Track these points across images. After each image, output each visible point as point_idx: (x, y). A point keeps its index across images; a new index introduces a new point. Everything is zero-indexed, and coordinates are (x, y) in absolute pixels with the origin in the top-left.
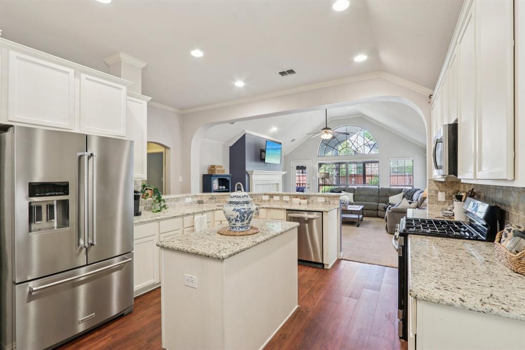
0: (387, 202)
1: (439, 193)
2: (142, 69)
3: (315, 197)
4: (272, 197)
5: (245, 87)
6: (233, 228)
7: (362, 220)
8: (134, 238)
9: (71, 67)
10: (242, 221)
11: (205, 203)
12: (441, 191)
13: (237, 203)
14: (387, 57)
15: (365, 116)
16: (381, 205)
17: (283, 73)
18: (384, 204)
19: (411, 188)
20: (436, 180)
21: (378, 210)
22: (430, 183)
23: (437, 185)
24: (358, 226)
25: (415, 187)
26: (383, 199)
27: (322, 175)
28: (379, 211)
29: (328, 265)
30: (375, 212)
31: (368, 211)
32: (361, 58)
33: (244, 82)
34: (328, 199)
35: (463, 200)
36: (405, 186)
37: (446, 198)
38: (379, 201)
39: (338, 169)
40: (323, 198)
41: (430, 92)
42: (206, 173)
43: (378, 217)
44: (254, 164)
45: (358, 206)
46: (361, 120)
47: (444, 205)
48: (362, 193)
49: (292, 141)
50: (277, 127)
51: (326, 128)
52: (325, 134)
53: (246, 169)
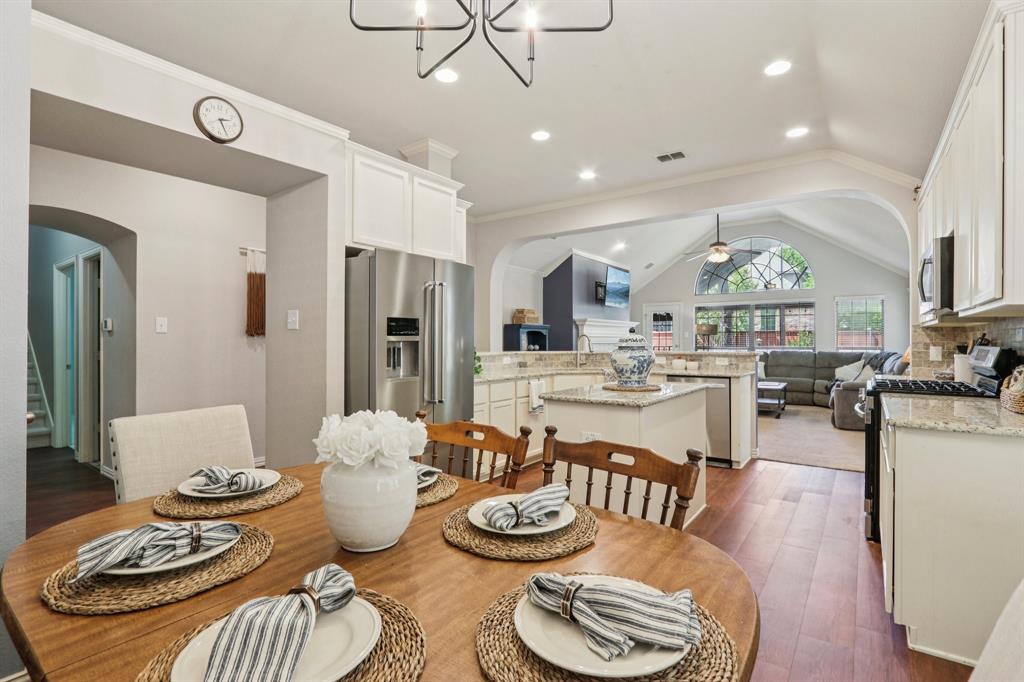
0: (831, 377)
1: (932, 348)
2: (452, 160)
3: (711, 358)
5: (596, 179)
6: (626, 382)
7: (783, 409)
8: (475, 403)
9: (405, 170)
10: (640, 373)
11: (530, 366)
12: (934, 345)
13: (632, 348)
14: (840, 130)
15: (786, 217)
16: (820, 383)
17: (663, 158)
18: (826, 382)
19: (878, 352)
20: (926, 325)
21: (813, 392)
22: (915, 331)
23: (928, 336)
24: (778, 417)
25: (888, 350)
26: (826, 372)
27: (704, 328)
28: (816, 395)
29: (738, 462)
30: (808, 397)
31: (795, 394)
32: (797, 132)
33: (595, 172)
34: (734, 361)
35: (968, 351)
36: (866, 349)
37: (943, 356)
38: (814, 375)
39: (728, 319)
40: (727, 359)
41: (916, 182)
42: (509, 322)
43: (814, 405)
44: (586, 307)
45: (777, 384)
46: (780, 225)
47: (939, 367)
48: (783, 361)
49: (647, 267)
50: (626, 243)
51: (718, 243)
52: (717, 254)
53: (574, 317)
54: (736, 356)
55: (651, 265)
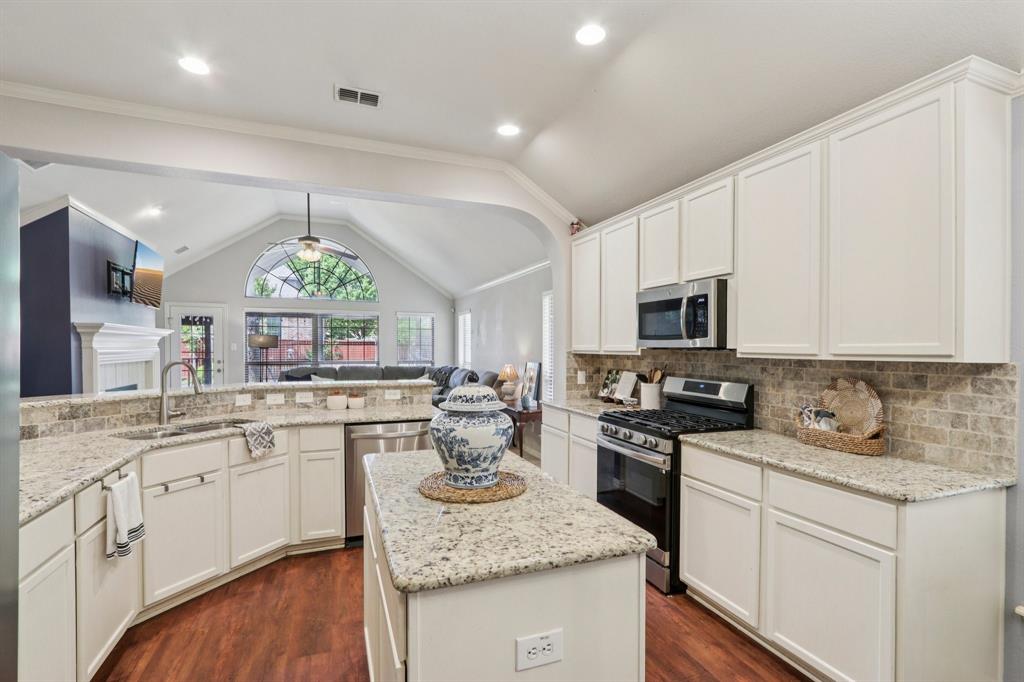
1: (579, 372)
3: (379, 391)
4: (262, 398)
12: (581, 370)
22: (568, 357)
23: (577, 361)
27: (261, 339)
34: (407, 393)
37: (587, 381)
40: (398, 391)
44: (91, 303)
47: (583, 390)
49: (179, 251)
50: (163, 209)
51: (308, 238)
52: (309, 251)
53: (72, 321)
54: (410, 387)
55: (185, 248)
